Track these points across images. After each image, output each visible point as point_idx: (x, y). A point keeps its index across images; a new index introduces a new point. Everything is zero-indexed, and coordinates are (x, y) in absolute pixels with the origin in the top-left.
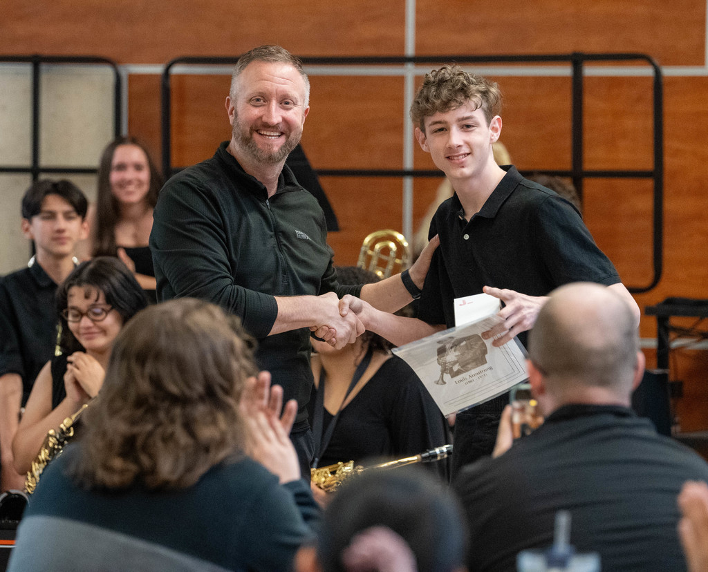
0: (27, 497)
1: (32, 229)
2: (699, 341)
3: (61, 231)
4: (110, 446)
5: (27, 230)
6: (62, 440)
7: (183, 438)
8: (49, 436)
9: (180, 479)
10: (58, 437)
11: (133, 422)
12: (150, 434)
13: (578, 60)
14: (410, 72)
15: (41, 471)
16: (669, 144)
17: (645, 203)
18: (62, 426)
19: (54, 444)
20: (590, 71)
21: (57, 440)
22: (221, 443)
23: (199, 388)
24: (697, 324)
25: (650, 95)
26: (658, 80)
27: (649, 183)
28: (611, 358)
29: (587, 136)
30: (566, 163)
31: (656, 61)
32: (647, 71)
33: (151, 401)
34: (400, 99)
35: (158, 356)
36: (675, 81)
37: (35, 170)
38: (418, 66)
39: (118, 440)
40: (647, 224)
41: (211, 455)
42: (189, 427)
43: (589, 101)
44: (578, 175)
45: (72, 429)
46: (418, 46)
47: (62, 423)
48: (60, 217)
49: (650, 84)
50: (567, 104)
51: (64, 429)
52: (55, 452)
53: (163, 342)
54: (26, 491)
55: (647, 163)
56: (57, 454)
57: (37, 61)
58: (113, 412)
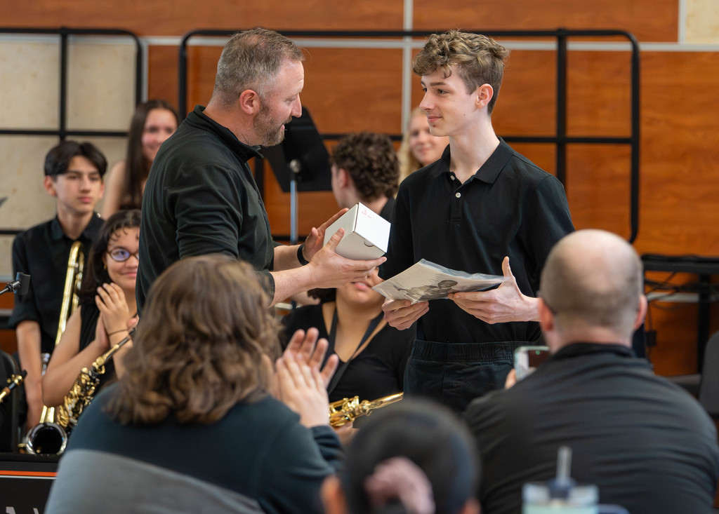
0: (59, 429)
1: (55, 186)
2: (671, 295)
3: (86, 191)
4: (145, 380)
5: (50, 186)
6: (94, 377)
7: (212, 376)
8: (82, 373)
9: (208, 413)
10: (90, 374)
11: (167, 359)
12: (183, 370)
13: (562, 36)
14: (408, 45)
15: (73, 406)
16: (645, 113)
17: (623, 167)
18: (94, 364)
19: (86, 381)
20: (574, 46)
21: (90, 377)
22: (247, 381)
23: (228, 328)
24: (670, 278)
25: (628, 68)
26: (636, 56)
27: (627, 149)
28: (614, 302)
29: (571, 105)
30: (551, 130)
31: (634, 38)
32: (625, 46)
33: (183, 339)
34: (399, 70)
35: (191, 298)
36: (651, 55)
37: (62, 133)
38: (416, 40)
39: (152, 376)
40: (625, 187)
41: (238, 390)
42: (217, 365)
43: (573, 74)
44: (561, 141)
45: (103, 367)
46: (415, 21)
47: (95, 361)
48: (86, 177)
49: (629, 58)
50: (552, 76)
51: (97, 367)
52: (88, 388)
53: (197, 286)
54: (58, 423)
55: (625, 130)
56: (89, 391)
57: (65, 33)
58: (147, 350)
